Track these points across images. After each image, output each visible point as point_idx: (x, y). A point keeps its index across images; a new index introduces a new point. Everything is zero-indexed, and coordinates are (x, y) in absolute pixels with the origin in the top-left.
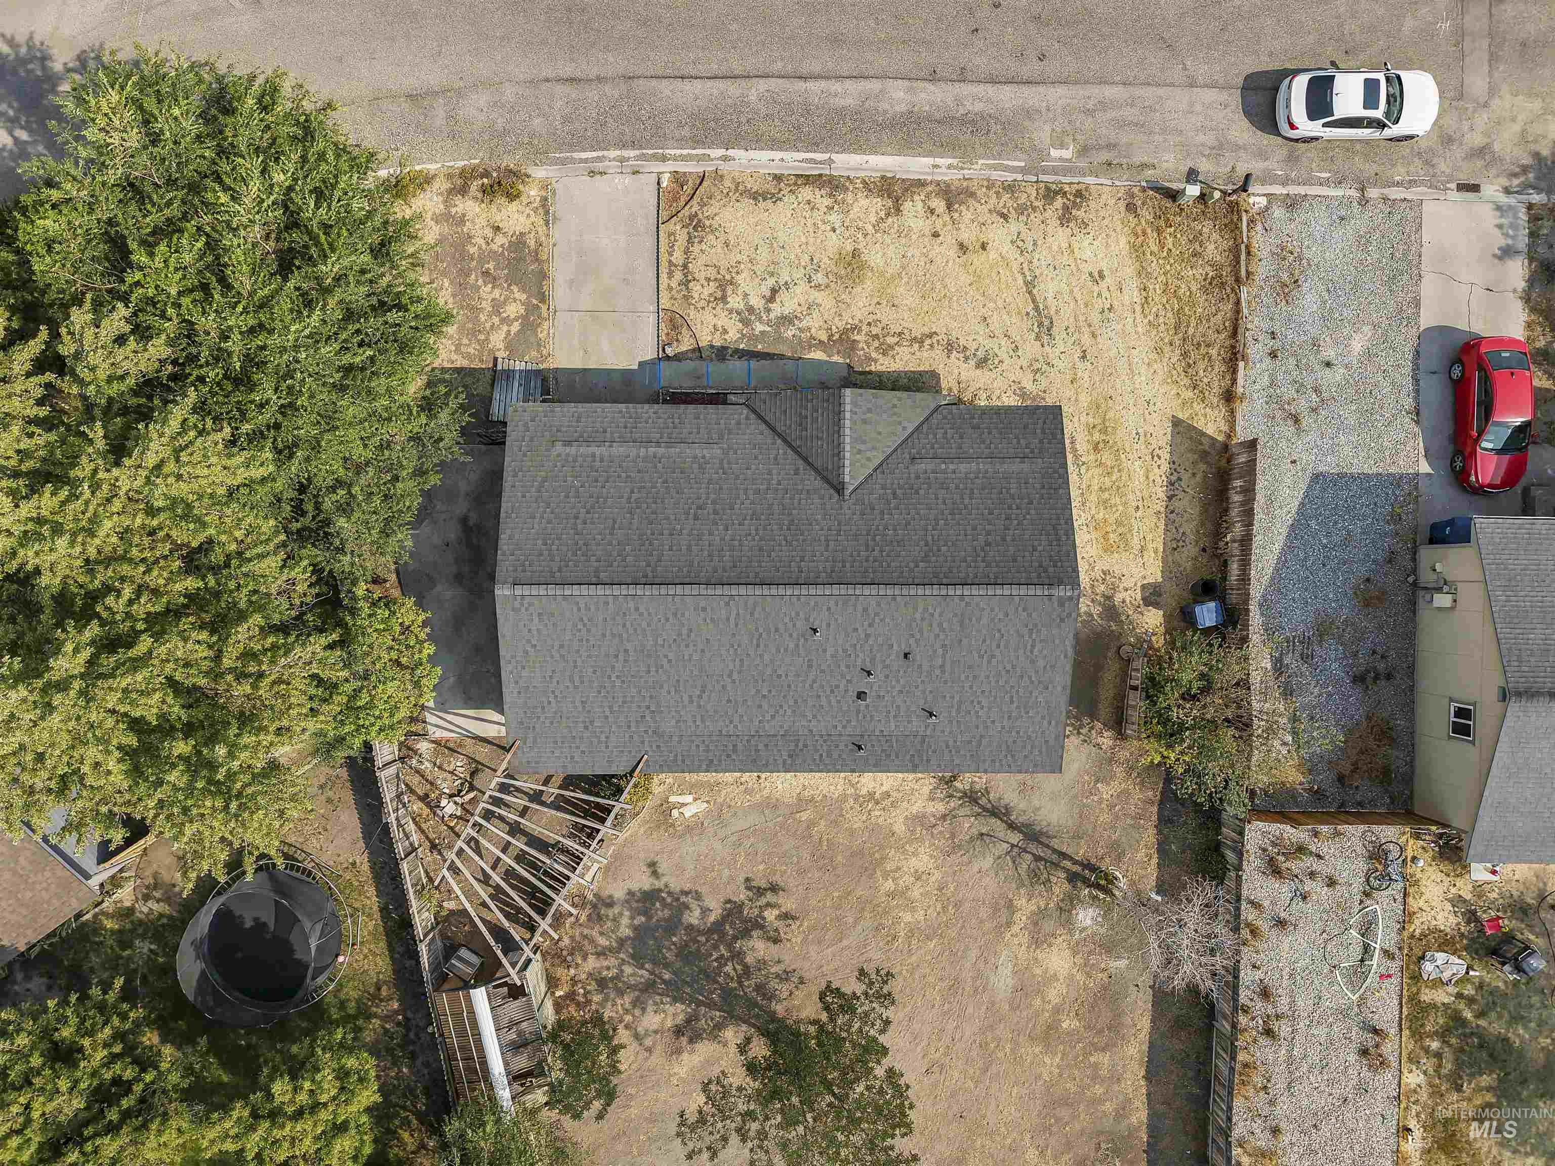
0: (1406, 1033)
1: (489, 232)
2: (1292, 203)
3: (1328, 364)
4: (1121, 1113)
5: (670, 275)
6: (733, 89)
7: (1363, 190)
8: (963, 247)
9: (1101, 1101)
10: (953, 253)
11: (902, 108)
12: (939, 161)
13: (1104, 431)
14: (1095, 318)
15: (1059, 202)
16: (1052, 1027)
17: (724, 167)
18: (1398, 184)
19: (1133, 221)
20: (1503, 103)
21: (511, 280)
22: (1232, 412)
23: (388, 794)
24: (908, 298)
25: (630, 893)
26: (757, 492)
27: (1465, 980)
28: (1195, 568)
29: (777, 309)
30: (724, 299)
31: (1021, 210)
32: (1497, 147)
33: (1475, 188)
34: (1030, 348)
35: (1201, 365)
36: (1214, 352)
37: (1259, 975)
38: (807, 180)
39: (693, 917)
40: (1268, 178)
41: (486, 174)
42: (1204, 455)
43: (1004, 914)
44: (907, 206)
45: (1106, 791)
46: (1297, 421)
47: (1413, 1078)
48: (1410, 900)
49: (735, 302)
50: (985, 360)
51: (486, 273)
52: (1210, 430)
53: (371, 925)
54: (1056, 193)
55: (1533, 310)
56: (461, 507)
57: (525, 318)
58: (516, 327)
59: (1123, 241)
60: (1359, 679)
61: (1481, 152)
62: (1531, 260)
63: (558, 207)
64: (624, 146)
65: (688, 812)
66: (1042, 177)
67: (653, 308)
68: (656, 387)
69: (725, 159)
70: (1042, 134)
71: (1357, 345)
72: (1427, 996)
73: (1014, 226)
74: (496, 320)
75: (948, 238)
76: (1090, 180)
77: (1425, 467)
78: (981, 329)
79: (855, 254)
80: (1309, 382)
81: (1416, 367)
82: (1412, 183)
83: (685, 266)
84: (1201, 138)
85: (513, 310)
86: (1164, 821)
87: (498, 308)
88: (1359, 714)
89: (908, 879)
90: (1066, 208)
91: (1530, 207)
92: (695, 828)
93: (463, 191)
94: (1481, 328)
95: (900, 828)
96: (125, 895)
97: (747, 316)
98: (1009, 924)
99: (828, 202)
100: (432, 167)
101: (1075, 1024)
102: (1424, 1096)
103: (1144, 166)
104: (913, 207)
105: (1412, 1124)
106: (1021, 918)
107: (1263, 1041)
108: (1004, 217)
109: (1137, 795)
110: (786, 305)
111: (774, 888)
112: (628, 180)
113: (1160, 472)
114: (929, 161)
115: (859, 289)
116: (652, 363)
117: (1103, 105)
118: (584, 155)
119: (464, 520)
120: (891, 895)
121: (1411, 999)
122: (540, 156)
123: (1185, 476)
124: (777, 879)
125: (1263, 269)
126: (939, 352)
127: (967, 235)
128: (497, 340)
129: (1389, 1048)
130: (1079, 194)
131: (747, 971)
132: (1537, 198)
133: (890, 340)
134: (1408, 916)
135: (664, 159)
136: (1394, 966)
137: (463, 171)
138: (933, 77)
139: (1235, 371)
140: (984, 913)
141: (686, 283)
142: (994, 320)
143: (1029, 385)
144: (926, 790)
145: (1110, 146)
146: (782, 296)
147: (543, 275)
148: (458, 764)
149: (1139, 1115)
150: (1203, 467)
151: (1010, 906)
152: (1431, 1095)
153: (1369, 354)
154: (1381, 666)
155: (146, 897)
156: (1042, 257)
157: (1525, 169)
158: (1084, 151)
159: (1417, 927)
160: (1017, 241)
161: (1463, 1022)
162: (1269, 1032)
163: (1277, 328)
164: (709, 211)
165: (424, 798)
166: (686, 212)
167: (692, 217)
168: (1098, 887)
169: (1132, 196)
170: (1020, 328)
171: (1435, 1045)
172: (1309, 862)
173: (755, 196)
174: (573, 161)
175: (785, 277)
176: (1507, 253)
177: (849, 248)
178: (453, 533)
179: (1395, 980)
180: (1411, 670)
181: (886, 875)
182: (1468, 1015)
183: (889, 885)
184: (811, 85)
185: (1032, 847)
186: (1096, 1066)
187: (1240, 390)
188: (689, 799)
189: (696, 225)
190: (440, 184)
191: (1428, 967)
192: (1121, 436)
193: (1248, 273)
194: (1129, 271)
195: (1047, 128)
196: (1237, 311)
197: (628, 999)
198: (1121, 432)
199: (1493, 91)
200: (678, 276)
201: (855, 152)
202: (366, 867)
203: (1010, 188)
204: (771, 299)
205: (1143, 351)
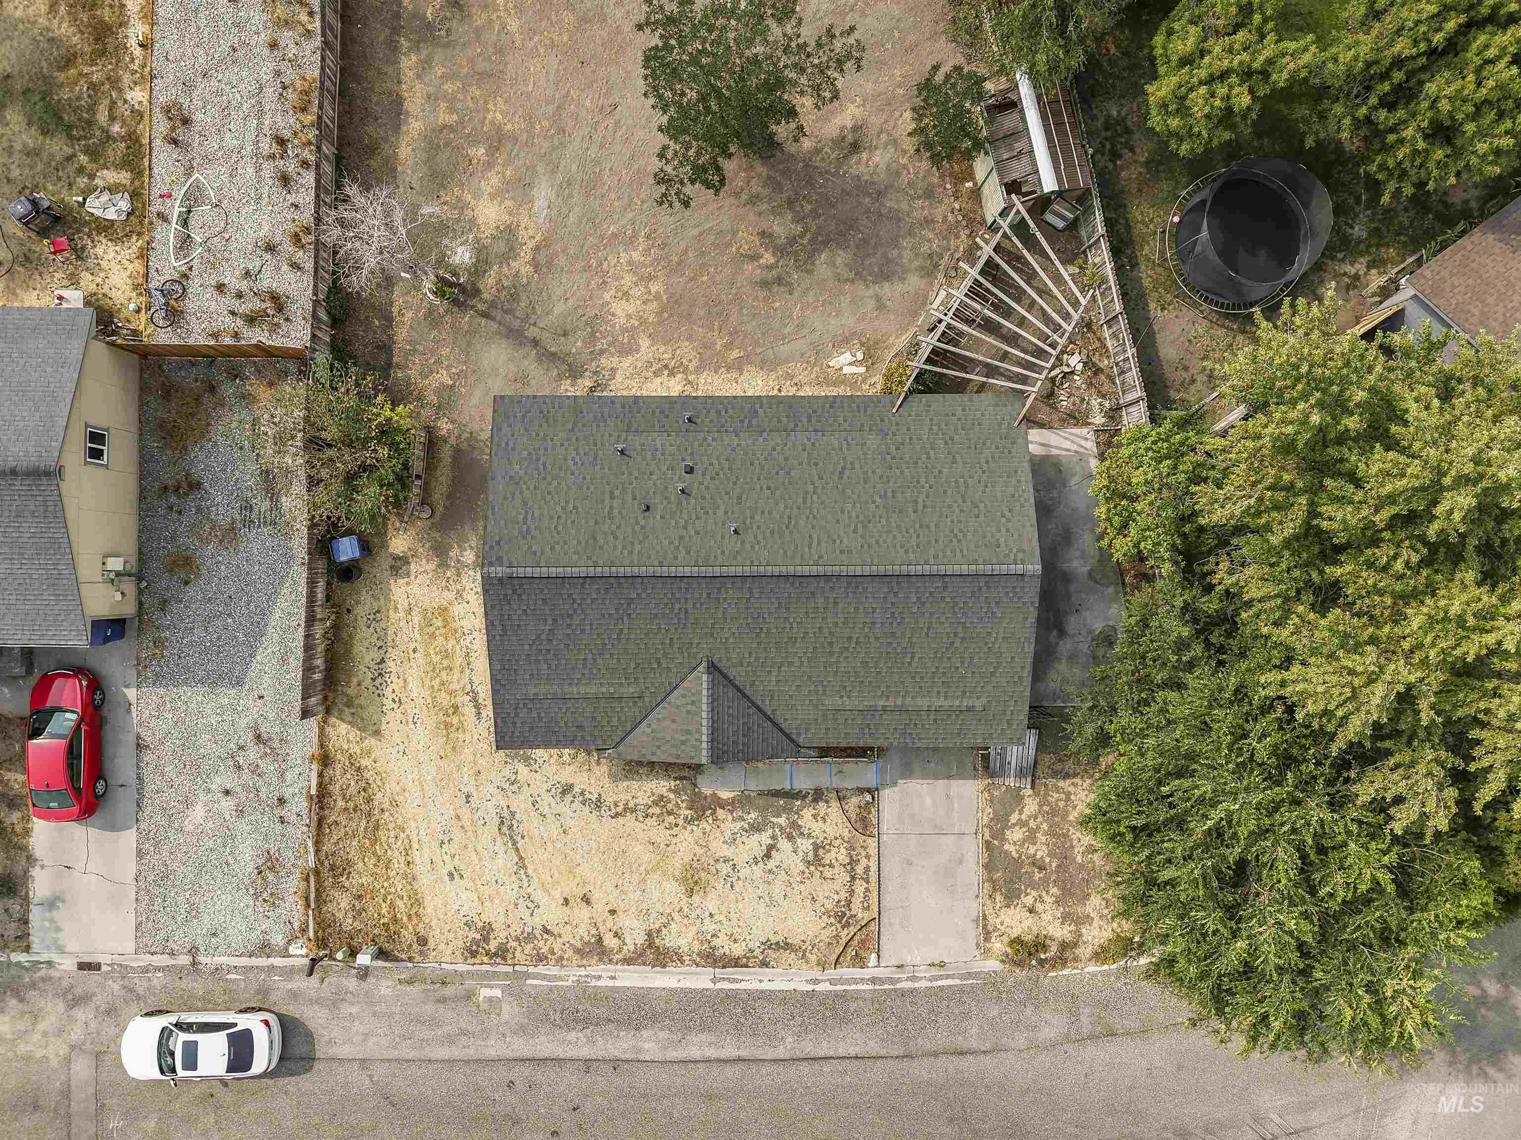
0: (145, 141)
1: (1039, 907)
2: (265, 948)
3: (227, 792)
4: (426, 64)
5: (867, 869)
6: (808, 1047)
7: (194, 963)
8: (586, 900)
9: (445, 77)
10: (595, 896)
11: (645, 1033)
12: (610, 983)
13: (448, 726)
14: (457, 835)
15: (493, 946)
16: (493, 149)
17: (817, 973)
18: (158, 969)
19: (420, 928)
20: (57, 1050)
21: (1017, 863)
22: (322, 746)
23: (1133, 375)
24: (640, 852)
25: (902, 279)
26: (791, 664)
27: (87, 192)
28: (358, 593)
29: (765, 838)
30: (816, 847)
31: (530, 937)
32: (61, 1007)
33: (82, 966)
34: (520, 804)
35: (353, 790)
36: (341, 803)
37: (291, 199)
38: (736, 963)
39: (842, 257)
40: (289, 972)
41: (1042, 962)
42: (349, 704)
43: (542, 258)
44: (641, 939)
45: (443, 377)
46: (258, 737)
47: (137, 96)
48: (142, 270)
49: (805, 845)
50: (564, 793)
51: (1041, 868)
52: (343, 728)
53: (1146, 250)
54: (496, 955)
55: (23, 848)
56: (1065, 647)
57: (1005, 827)
58: (1014, 818)
59: (429, 910)
60: (195, 486)
61: (76, 1001)
62: (26, 899)
63: (973, 933)
64: (912, 991)
65: (847, 357)
66: (510, 969)
67: (884, 838)
68: (881, 762)
69: (816, 982)
70: (509, 1011)
71: (198, 812)
72: (124, 177)
73: (537, 921)
74: (1032, 824)
75: (600, 908)
76: (462, 968)
77: (131, 693)
78: (569, 823)
79: (690, 893)
80: (246, 775)
81: (140, 791)
82: (145, 970)
83: (853, 878)
84: (354, 1010)
85: (1016, 835)
86: (386, 348)
87: (1031, 838)
88: (195, 452)
89: (635, 292)
90: (486, 939)
91: (27, 949)
92: (842, 342)
93: (1064, 946)
94: (76, 831)
95: (644, 343)
96: (1376, 280)
97: (794, 832)
98: (537, 249)
99: (717, 942)
100: (1092, 968)
101: (472, 152)
102: (126, 78)
103: (410, 982)
104: (635, 938)
105: (138, 52)
106: (525, 253)
107: (287, 134)
108: (546, 931)
109: (413, 374)
110: (757, 843)
111: (765, 284)
112: (908, 959)
113: (394, 685)
114: (617, 983)
115: (687, 859)
116: (884, 785)
117: (450, 1040)
118: (950, 982)
119: (1062, 633)
120: (651, 278)
121: (140, 174)
122: (991, 981)
123: (368, 682)
124: (762, 294)
125: (293, 884)
126: (609, 799)
127: (582, 913)
128: (1031, 806)
129: (161, 127)
130: (474, 954)
131: (790, 203)
132: (21, 957)
133: (657, 810)
134: (144, 255)
135: (874, 980)
136: (157, 206)
137: (1064, 964)
138: (616, 1064)
139: (320, 785)
140: (561, 261)
141: (853, 862)
142: (554, 829)
143: (523, 770)
144: (619, 377)
145: (443, 1000)
146: (760, 852)
147: (988, 867)
148: (1065, 402)
149: (408, 63)
150: (350, 691)
151: (536, 265)
152: (118, 80)
153: (188, 802)
154: (173, 499)
155: (1356, 277)
156: (510, 891)
157: (33, 985)
158: (469, 996)
159: (136, 244)
160: (533, 906)
161: (87, 151)
162: (281, 142)
163: (278, 827)
164: (830, 932)
165: (1098, 371)
166: (853, 930)
167: (848, 925)
168: (451, 285)
169: (421, 953)
170: (529, 823)
171: (116, 128)
172: (244, 308)
173: (787, 946)
174: (962, 977)
175: (758, 870)
176: (51, 904)
177: (696, 898)
178: (1072, 623)
179: (156, 192)
180: (142, 496)
181: (657, 297)
182: (83, 159)
183: (654, 288)
184: (736, 1053)
185: (516, 324)
186: (451, 110)
187: (315, 766)
188: (847, 370)
189: (843, 917)
190: (1084, 951)
191: (124, 205)
192: (429, 720)
193: (307, 879)
194: (424, 881)
195: (505, 1016)
196: (317, 843)
197: (904, 179)
198: (431, 722)
199: (67, 1061)
200: (860, 869)
201: (692, 991)
202: (1152, 305)
203: (541, 958)
204: (771, 848)
205: (410, 806)
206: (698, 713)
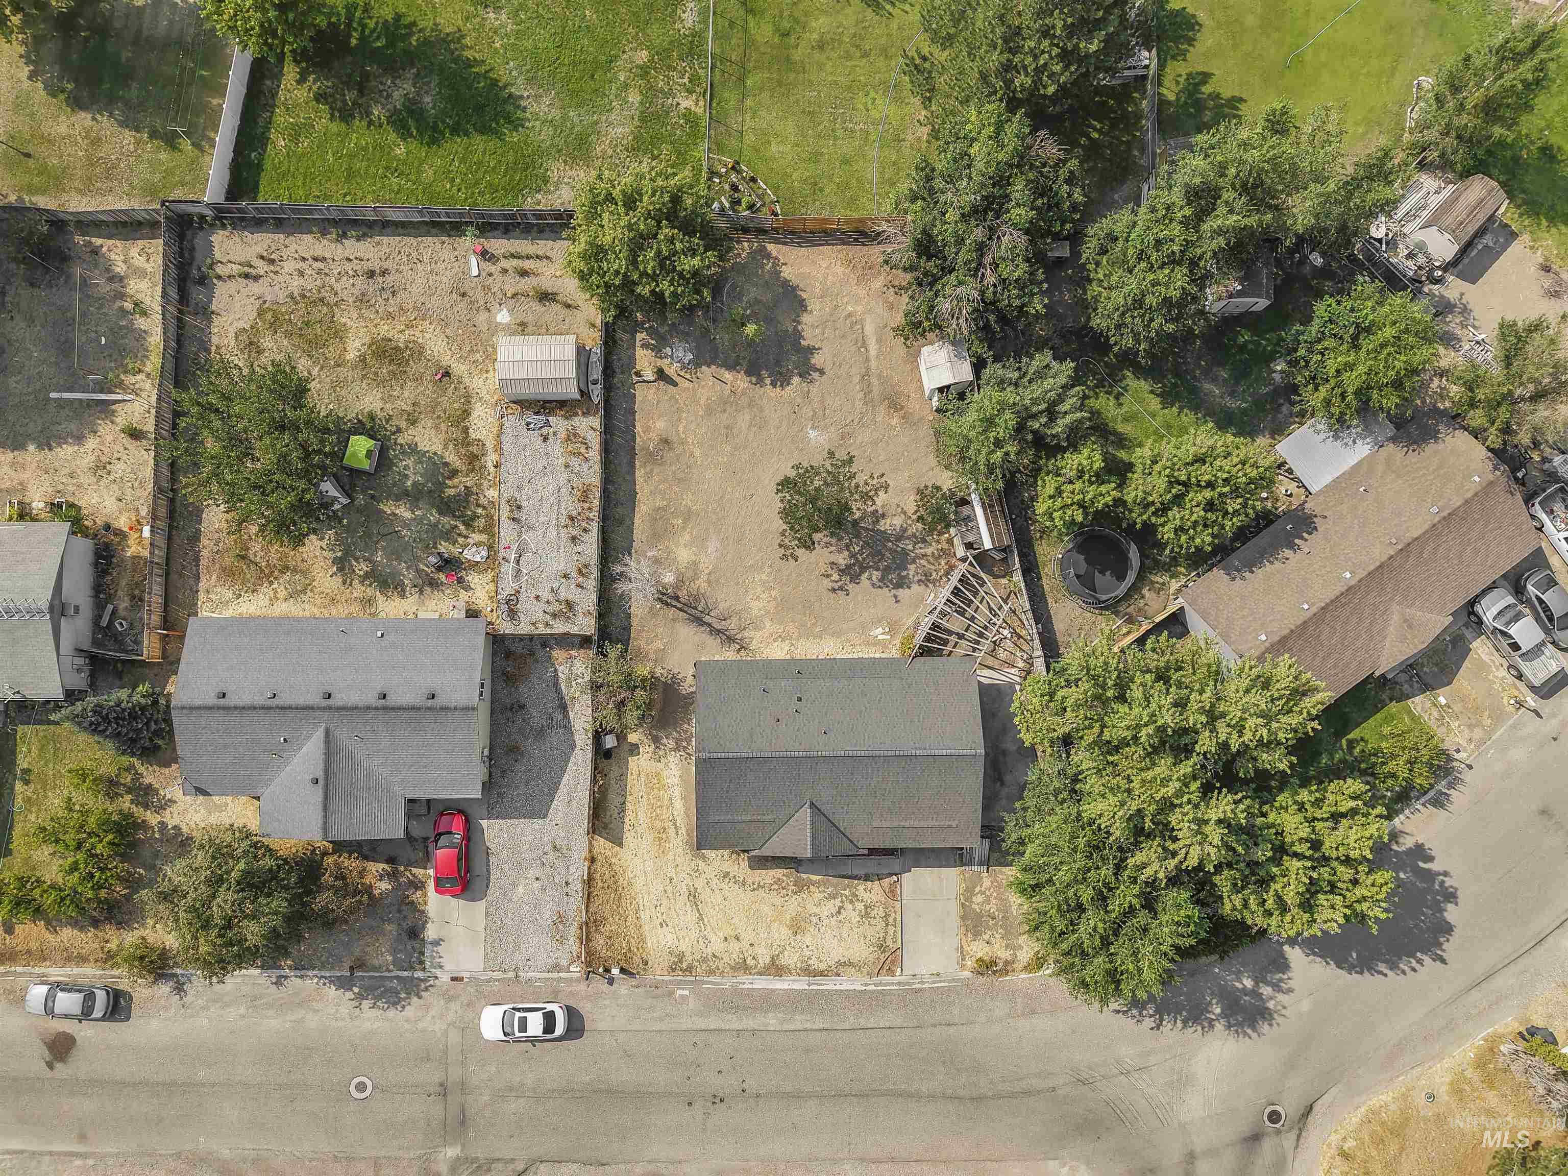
0: (496, 518)
1: (992, 941)
2: (556, 968)
3: (537, 879)
4: (649, 475)
5: (895, 920)
6: (863, 1023)
7: (517, 977)
8: (737, 938)
9: (661, 482)
10: (743, 935)
11: (770, 1015)
12: (750, 986)
13: (660, 839)
14: (665, 902)
15: (684, 966)
16: (686, 520)
17: (867, 980)
18: (496, 980)
19: (644, 955)
20: (439, 1026)
21: (979, 916)
22: (590, 851)
23: (1037, 643)
24: (766, 909)
25: (909, 588)
26: (854, 803)
27: (464, 547)
28: (611, 765)
29: (838, 902)
30: (866, 907)
31: (705, 960)
32: (442, 1002)
33: (454, 979)
34: (700, 884)
35: (607, 876)
36: (600, 884)
37: (576, 549)
38: (821, 974)
39: (876, 575)
40: (569, 981)
41: (995, 972)
42: (605, 827)
43: (712, 578)
44: (768, 960)
45: (659, 644)
46: (555, 847)
47: (492, 493)
48: (494, 589)
49: (860, 906)
50: (724, 877)
51: (994, 918)
52: (602, 841)
53: (1046, 570)
54: (686, 970)
55: (423, 912)
56: (1004, 792)
57: (973, 894)
58: (977, 889)
59: (649, 945)
60: (522, 707)
61: (450, 999)
62: (423, 940)
63: (956, 955)
64: (921, 990)
65: (880, 630)
66: (693, 979)
67: (904, 902)
68: (902, 859)
69: (866, 985)
70: (692, 1004)
71: (521, 889)
72: (484, 537)
73: (709, 951)
74: (988, 893)
75: (745, 944)
76: (667, 978)
77: (484, 823)
78: (727, 894)
79: (795, 934)
80: (547, 869)
81: (488, 879)
82: (488, 981)
83: (887, 925)
84: (607, 1002)
85: (979, 899)
86: (627, 629)
87: (987, 900)
88: (522, 688)
89: (763, 596)
90: (681, 962)
91: (424, 969)
92: (877, 622)
93: (1007, 963)
94: (452, 901)
95: (768, 624)
96: (1174, 585)
97: (854, 898)
98: (710, 574)
99: (811, 962)
100: (1023, 976)
101: (674, 521)
102: (486, 484)
103: (638, 987)
104: (764, 959)
105: (492, 469)
106: (704, 577)
107: (574, 513)
108: (715, 956)
109: (642, 643)
110: (831, 906)
111: (834, 590)
112: (918, 971)
113: (629, 819)
114: (755, 986)
115: (794, 914)
116: (905, 872)
117: (661, 1019)
118: (943, 984)
119: (1003, 784)
120: (772, 588)
121: (493, 536)
122: (966, 983)
123: (616, 815)
124: (832, 595)
125: (573, 930)
126: (750, 881)
127: (735, 946)
128: (987, 882)
129: (505, 512)
130: (674, 970)
131: (847, 547)
132: (419, 974)
133: (776, 887)
134: (495, 580)
135: (899, 984)
136: (502, 554)
137: (1007, 974)
138: (754, 1032)
139: (589, 873)
140: (722, 581)
141: (887, 916)
142: (720, 899)
143: (702, 864)
144: (754, 642)
145: (656, 997)
146: (834, 910)
147: (963, 918)
148: (1002, 655)
149: (640, 474)
150: (606, 821)
151: (709, 582)
152: (481, 484)
153: (514, 885)
154: (510, 714)
155: (1163, 584)
156: (693, 935)
157: (426, 989)
158: (671, 994)
159: (490, 575)
160: (707, 942)
161: (464, 523)
162: (572, 519)
163: (566, 898)
164: (875, 955)
165: (1020, 637)
166: (887, 954)
167: (884, 951)
168: (664, 594)
169: (644, 969)
170: (705, 894)
171: (480, 511)
172: (550, 609)
173: (850, 964)
174: (949, 981)
175: (833, 921)
176: (437, 943)
177: (798, 936)
178: (1008, 778)
179: (502, 546)
180: (492, 713)
181: (775, 599)
182: (462, 527)
183: (773, 593)
184: (822, 1026)
185: (698, 614)
186: (663, 499)
187: (586, 863)
188: (880, 637)
189: (882, 947)
190: (1018, 966)
191: (484, 553)
192: (650, 837)
193: (581, 928)
194: (646, 928)
195: (691, 1006)
196: (587, 907)
197: (909, 532)
198: (651, 838)
199: (446, 1033)
200: (891, 920)
201: (796, 990)
202: (1049, 600)
203: (711, 972)
204: (840, 908)
205: (639, 884)
206: (805, 830)
